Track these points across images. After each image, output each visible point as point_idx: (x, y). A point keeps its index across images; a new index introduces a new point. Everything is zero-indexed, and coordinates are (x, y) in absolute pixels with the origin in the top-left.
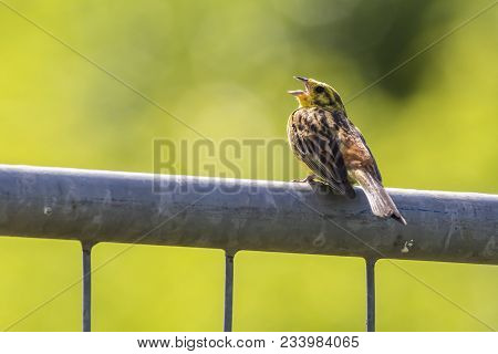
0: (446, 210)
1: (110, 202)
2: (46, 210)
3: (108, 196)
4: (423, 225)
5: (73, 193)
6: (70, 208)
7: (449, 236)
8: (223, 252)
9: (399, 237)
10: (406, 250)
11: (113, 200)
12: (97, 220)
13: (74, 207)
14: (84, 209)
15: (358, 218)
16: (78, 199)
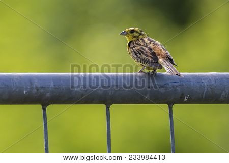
0: (203, 81)
1: (53, 87)
2: (25, 92)
3: (52, 84)
4: (192, 88)
5: (36, 84)
6: (35, 91)
7: (205, 92)
8: (105, 105)
9: (183, 94)
10: (186, 100)
11: (54, 86)
12: (48, 95)
13: (38, 90)
14: (42, 90)
15: (164, 87)
16: (39, 86)
